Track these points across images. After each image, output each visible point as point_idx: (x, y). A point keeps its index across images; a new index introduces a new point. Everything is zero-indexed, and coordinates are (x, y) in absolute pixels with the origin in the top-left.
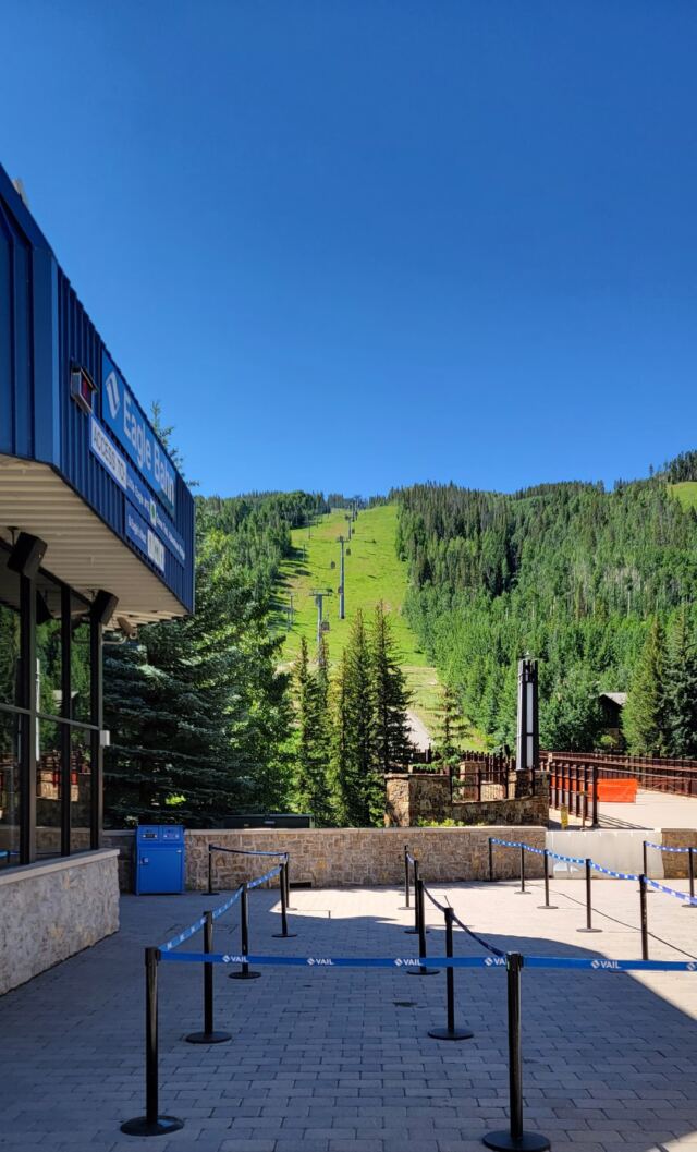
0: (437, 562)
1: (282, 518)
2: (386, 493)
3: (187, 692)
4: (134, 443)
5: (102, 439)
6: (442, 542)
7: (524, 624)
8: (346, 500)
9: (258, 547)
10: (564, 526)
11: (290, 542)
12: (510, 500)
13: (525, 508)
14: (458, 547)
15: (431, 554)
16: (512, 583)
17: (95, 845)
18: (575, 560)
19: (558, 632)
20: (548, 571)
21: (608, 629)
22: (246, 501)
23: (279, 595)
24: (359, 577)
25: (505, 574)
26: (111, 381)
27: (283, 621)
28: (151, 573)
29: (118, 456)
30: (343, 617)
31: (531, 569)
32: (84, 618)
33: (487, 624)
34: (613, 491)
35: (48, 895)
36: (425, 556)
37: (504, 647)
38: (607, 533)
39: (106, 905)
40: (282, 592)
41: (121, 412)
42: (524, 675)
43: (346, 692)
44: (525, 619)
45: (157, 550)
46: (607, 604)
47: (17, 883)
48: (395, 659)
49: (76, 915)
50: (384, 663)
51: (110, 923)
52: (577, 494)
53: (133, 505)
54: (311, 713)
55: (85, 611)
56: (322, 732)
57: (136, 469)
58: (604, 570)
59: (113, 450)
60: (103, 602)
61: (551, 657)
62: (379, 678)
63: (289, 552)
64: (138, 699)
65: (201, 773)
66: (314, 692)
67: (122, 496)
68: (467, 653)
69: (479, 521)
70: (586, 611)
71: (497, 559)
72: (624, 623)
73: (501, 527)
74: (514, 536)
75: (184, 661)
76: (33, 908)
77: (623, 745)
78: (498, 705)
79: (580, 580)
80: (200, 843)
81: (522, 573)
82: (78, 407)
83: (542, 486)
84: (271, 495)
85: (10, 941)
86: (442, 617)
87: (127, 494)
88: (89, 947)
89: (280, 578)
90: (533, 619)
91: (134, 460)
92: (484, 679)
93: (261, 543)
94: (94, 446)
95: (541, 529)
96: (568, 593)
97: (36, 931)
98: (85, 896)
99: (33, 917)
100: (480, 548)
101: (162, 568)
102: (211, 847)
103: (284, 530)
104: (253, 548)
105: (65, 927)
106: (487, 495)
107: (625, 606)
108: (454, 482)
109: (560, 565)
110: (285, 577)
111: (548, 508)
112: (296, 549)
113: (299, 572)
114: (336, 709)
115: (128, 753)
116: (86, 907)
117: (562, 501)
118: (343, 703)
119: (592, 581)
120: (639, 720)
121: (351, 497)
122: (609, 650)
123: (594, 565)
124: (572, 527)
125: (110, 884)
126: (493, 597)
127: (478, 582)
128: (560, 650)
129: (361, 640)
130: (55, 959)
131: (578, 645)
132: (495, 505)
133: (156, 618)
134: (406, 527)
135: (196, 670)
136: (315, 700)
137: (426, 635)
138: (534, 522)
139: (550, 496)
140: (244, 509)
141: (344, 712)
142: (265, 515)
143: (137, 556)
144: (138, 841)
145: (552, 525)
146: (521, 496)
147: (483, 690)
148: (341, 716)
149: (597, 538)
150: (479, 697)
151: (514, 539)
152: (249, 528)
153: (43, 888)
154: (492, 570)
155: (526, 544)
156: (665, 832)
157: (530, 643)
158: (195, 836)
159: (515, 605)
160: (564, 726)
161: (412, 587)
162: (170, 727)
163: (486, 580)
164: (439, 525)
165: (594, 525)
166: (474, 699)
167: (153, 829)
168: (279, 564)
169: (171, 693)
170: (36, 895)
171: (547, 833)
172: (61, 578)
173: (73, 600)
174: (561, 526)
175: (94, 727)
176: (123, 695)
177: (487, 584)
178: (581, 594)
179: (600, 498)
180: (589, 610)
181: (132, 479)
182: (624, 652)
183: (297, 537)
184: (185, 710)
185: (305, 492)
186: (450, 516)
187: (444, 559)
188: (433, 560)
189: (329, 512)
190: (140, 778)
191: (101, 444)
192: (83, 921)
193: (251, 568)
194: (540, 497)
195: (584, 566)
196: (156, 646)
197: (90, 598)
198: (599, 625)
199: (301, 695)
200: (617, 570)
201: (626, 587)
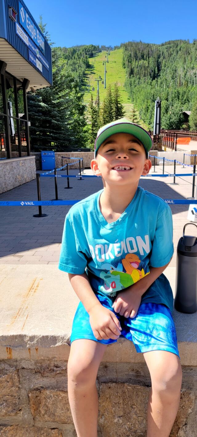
0: (135, 69)
1: (86, 54)
2: (119, 45)
3: (54, 111)
4: (30, 30)
5: (20, 30)
6: (137, 61)
7: (162, 89)
8: (106, 47)
9: (79, 64)
10: (176, 56)
11: (89, 63)
12: (159, 46)
13: (163, 49)
14: (142, 64)
15: (133, 66)
16: (159, 75)
17: (28, 155)
18: (179, 67)
19: (172, 91)
20: (170, 71)
21: (188, 90)
22: (74, 48)
23: (85, 81)
24: (110, 74)
25: (156, 72)
26: (22, 10)
27: (87, 89)
28: (38, 73)
29: (25, 35)
30: (105, 88)
31: (165, 71)
32: (21, 88)
33: (150, 89)
34: (193, 43)
35: (16, 167)
36: (131, 66)
37: (155, 97)
38: (189, 58)
39: (32, 171)
40: (87, 80)
41: (25, 21)
42: (157, 105)
43: (105, 112)
44: (162, 87)
45: (39, 65)
46: (188, 82)
47: (7, 163)
48: (121, 101)
49: (24, 173)
50: (117, 102)
51: (34, 176)
52: (181, 44)
53: (31, 51)
54: (94, 119)
55: (21, 85)
56: (98, 125)
57: (31, 39)
58: (187, 71)
59: (24, 33)
60: (25, 82)
61: (169, 99)
62: (116, 107)
63: (89, 66)
64: (40, 113)
65: (59, 136)
66: (95, 112)
67: (28, 48)
68: (143, 99)
69: (149, 54)
70: (181, 84)
71: (154, 67)
72: (193, 88)
73: (156, 56)
74: (160, 59)
75: (53, 102)
76: (12, 170)
77: (189, 127)
78: (152, 116)
79: (180, 74)
80: (59, 156)
81: (162, 72)
82: (12, 20)
83: (170, 41)
84: (83, 46)
85: (6, 178)
86: (136, 87)
87: (29, 47)
88: (28, 182)
89: (86, 75)
90: (165, 87)
91: (30, 36)
92: (148, 107)
93: (79, 63)
94: (18, 32)
95: (168, 56)
96: (176, 79)
97: (13, 176)
98: (26, 168)
99: (12, 172)
100: (149, 64)
101: (41, 71)
102: (62, 157)
103: (87, 58)
104: (77, 65)
105: (21, 176)
106: (152, 45)
107: (193, 83)
108: (141, 41)
109: (174, 69)
110: (87, 74)
111: (171, 49)
112: (91, 65)
113: (92, 73)
114: (102, 118)
115: (38, 130)
116: (27, 171)
117: (176, 46)
118: (104, 115)
119: (184, 74)
120: (194, 120)
121: (108, 46)
122: (188, 97)
123: (185, 69)
124: (178, 56)
125: (33, 165)
126: (152, 80)
127: (148, 75)
128: (172, 98)
129: (110, 95)
130: (19, 184)
131: (178, 96)
132: (154, 48)
133: (42, 87)
134: (126, 57)
135: (56, 104)
136: (95, 115)
137: (131, 93)
138: (166, 54)
139: (172, 45)
140: (74, 52)
141: (104, 118)
142: (81, 53)
143: (34, 67)
144: (42, 155)
145: (172, 55)
146: (163, 45)
147: (148, 111)
148: (103, 120)
149: (186, 60)
150: (146, 113)
151: (160, 60)
152: (76, 58)
153: (14, 165)
154: (152, 71)
155: (163, 62)
156: (192, 151)
157: (163, 95)
158: (58, 154)
159: (159, 83)
160: (172, 122)
161: (127, 77)
162: (50, 122)
163: (150, 74)
164: (136, 56)
165: (186, 55)
166: (145, 114)
167: (46, 152)
168: (85, 70)
169: (50, 111)
170: (12, 167)
171: (158, 152)
172: (13, 74)
173: (17, 81)
174: (175, 56)
175: (26, 121)
176: (36, 113)
177: (151, 76)
178: (180, 79)
179: (188, 45)
180: (182, 84)
181: (30, 42)
182: (192, 98)
183: (91, 61)
184: (54, 117)
185: (94, 45)
186: (139, 52)
187: (137, 67)
188: (134, 68)
189: (101, 52)
190: (42, 137)
191: (19, 31)
192: (26, 175)
193: (76, 72)
194: (169, 45)
195: (182, 69)
196: (44, 96)
197: (22, 81)
198: (185, 89)
199: (91, 113)
200: (192, 71)
201: (194, 76)
